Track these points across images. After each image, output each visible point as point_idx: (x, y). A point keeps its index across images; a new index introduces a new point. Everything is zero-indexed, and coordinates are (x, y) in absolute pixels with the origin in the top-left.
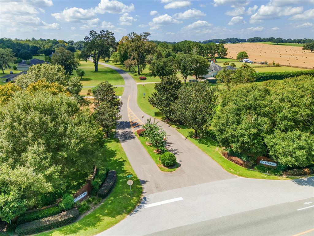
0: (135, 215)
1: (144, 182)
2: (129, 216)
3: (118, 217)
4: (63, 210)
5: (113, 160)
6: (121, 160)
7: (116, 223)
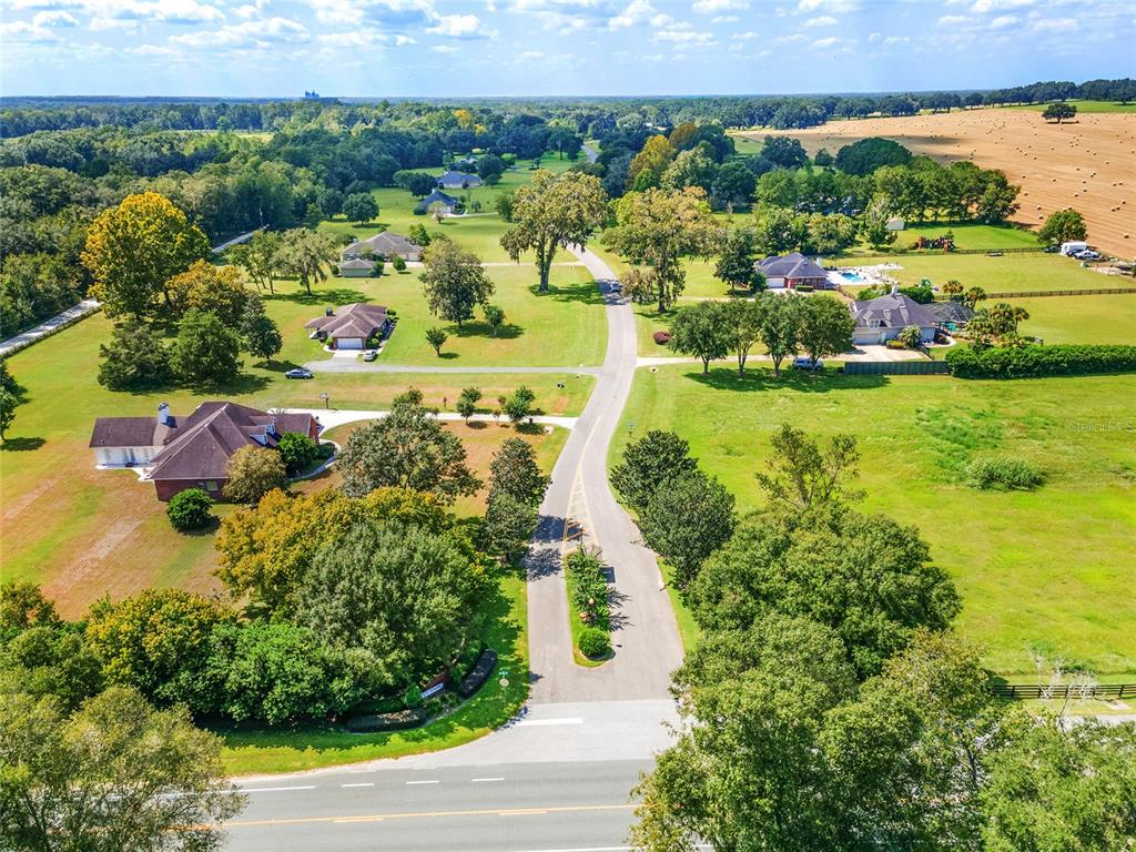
0: (502, 732)
1: (537, 678)
2: (493, 733)
3: (478, 731)
4: (405, 707)
5: (502, 623)
6: (515, 625)
7: (474, 739)
